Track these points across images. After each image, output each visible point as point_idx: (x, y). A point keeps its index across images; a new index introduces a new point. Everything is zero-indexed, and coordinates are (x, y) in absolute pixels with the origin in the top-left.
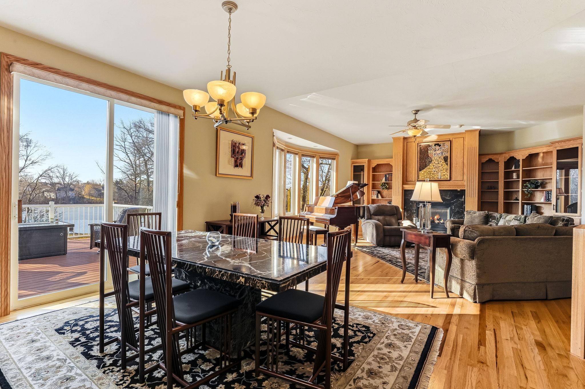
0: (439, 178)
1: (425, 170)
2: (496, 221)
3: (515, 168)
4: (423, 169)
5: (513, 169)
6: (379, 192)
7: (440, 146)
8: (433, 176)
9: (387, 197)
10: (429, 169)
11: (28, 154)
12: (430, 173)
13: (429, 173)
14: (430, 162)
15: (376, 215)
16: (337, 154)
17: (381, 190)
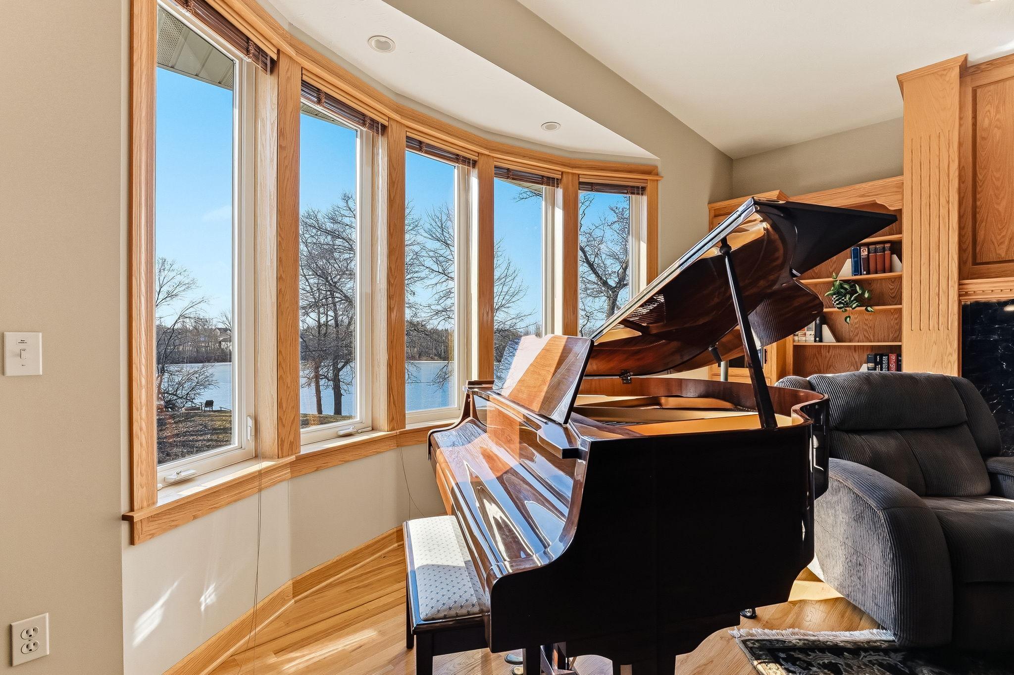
6: (824, 319)
9: (861, 336)
11: (161, 283)
16: (650, 171)
17: (836, 309)
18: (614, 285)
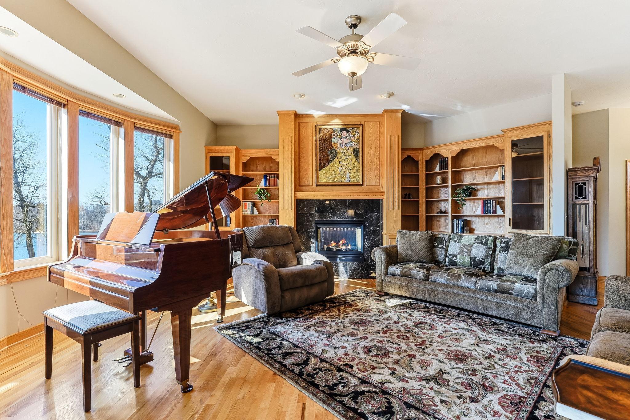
0: (348, 181)
1: (326, 168)
2: (444, 246)
3: (441, 168)
4: (325, 166)
5: (437, 170)
6: (254, 204)
7: (348, 131)
8: (339, 177)
9: (268, 212)
10: (333, 166)
12: (335, 174)
13: (333, 172)
14: (335, 155)
15: (259, 248)
16: (175, 127)
17: (258, 200)
18: (145, 176)
